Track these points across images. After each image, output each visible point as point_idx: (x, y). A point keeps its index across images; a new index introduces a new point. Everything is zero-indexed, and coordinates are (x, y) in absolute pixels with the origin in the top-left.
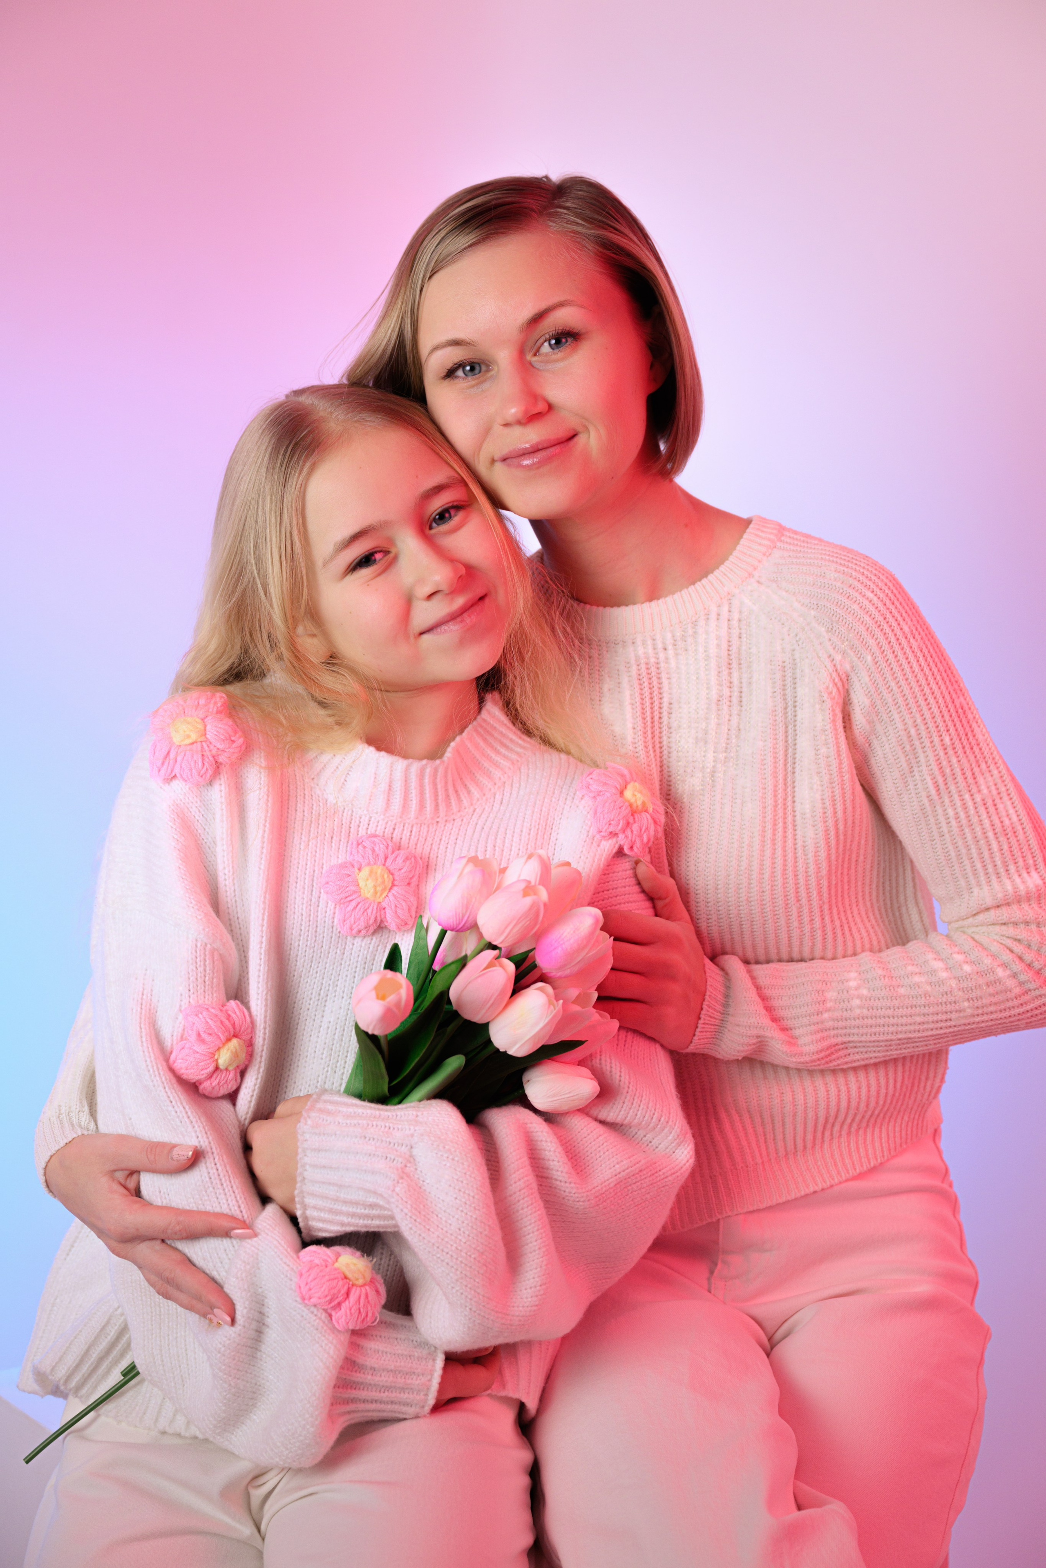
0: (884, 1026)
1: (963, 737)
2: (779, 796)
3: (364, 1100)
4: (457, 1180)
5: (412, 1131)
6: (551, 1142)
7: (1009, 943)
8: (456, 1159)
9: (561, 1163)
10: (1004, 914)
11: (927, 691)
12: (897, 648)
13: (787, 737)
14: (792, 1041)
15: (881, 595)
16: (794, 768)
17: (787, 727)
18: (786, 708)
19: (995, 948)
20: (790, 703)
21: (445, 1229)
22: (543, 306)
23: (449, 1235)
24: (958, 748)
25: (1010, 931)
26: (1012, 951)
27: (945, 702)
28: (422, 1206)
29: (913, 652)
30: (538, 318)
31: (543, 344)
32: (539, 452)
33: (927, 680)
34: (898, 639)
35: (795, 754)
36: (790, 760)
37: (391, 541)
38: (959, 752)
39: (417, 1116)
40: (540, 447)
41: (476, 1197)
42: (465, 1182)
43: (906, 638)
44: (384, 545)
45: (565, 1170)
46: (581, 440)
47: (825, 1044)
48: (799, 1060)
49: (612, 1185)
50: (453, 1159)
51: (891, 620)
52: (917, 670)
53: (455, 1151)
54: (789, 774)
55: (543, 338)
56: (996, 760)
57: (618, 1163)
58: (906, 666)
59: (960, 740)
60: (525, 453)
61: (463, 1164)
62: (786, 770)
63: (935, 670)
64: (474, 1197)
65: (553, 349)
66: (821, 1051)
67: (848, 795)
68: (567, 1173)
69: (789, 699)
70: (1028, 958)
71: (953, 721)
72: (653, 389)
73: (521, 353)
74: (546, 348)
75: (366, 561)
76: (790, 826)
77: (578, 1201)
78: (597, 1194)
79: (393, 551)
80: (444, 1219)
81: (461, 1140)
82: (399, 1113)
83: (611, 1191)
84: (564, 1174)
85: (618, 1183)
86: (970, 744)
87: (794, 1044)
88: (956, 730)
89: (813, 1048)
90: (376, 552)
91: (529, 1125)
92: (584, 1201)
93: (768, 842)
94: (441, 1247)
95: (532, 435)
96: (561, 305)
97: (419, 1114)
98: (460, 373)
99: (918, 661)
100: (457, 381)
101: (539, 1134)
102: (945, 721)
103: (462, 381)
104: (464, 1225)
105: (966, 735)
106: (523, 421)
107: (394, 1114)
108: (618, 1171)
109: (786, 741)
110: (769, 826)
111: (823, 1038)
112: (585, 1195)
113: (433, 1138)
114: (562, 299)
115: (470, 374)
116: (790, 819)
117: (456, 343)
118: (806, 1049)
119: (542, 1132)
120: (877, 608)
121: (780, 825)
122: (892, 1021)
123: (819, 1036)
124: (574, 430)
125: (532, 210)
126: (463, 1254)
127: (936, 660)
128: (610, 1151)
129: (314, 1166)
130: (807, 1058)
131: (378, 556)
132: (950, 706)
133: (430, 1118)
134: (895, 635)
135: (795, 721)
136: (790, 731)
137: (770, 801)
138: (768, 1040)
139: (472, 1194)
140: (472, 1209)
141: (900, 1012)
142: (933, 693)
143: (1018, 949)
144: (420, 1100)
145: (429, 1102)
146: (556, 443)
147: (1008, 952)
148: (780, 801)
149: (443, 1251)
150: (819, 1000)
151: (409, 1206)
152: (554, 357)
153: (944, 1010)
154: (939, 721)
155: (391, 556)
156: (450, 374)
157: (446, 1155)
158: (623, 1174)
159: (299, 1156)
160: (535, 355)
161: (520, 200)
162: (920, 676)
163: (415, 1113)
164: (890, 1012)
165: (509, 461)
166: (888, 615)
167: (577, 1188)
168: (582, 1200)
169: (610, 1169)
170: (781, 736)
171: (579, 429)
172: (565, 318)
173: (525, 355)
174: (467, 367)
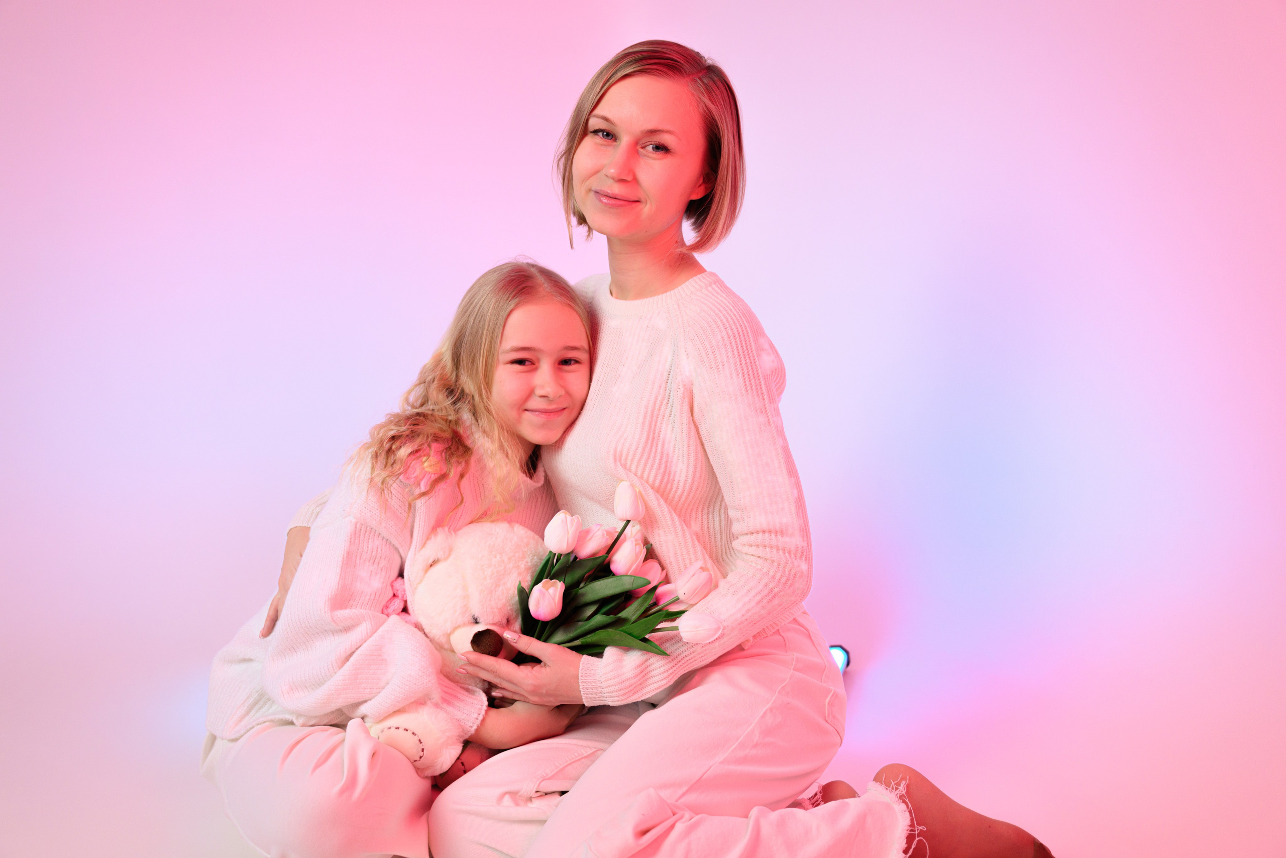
22: (660, 127)
30: (653, 132)
31: (649, 145)
32: (615, 200)
37: (538, 360)
40: (617, 197)
44: (534, 359)
46: (640, 206)
55: (651, 143)
60: (607, 196)
65: (653, 150)
72: (695, 199)
73: (636, 143)
74: (650, 148)
75: (520, 362)
79: (537, 364)
90: (528, 361)
95: (616, 189)
96: (669, 132)
98: (600, 134)
100: (596, 137)
103: (599, 139)
106: (616, 179)
114: (672, 129)
115: (606, 137)
117: (606, 119)
124: (640, 198)
125: (685, 72)
131: (527, 363)
146: (625, 199)
152: (651, 155)
155: (534, 366)
156: (596, 132)
160: (642, 148)
161: (685, 64)
165: (597, 194)
171: (643, 200)
172: (667, 139)
173: (637, 145)
174: (605, 133)
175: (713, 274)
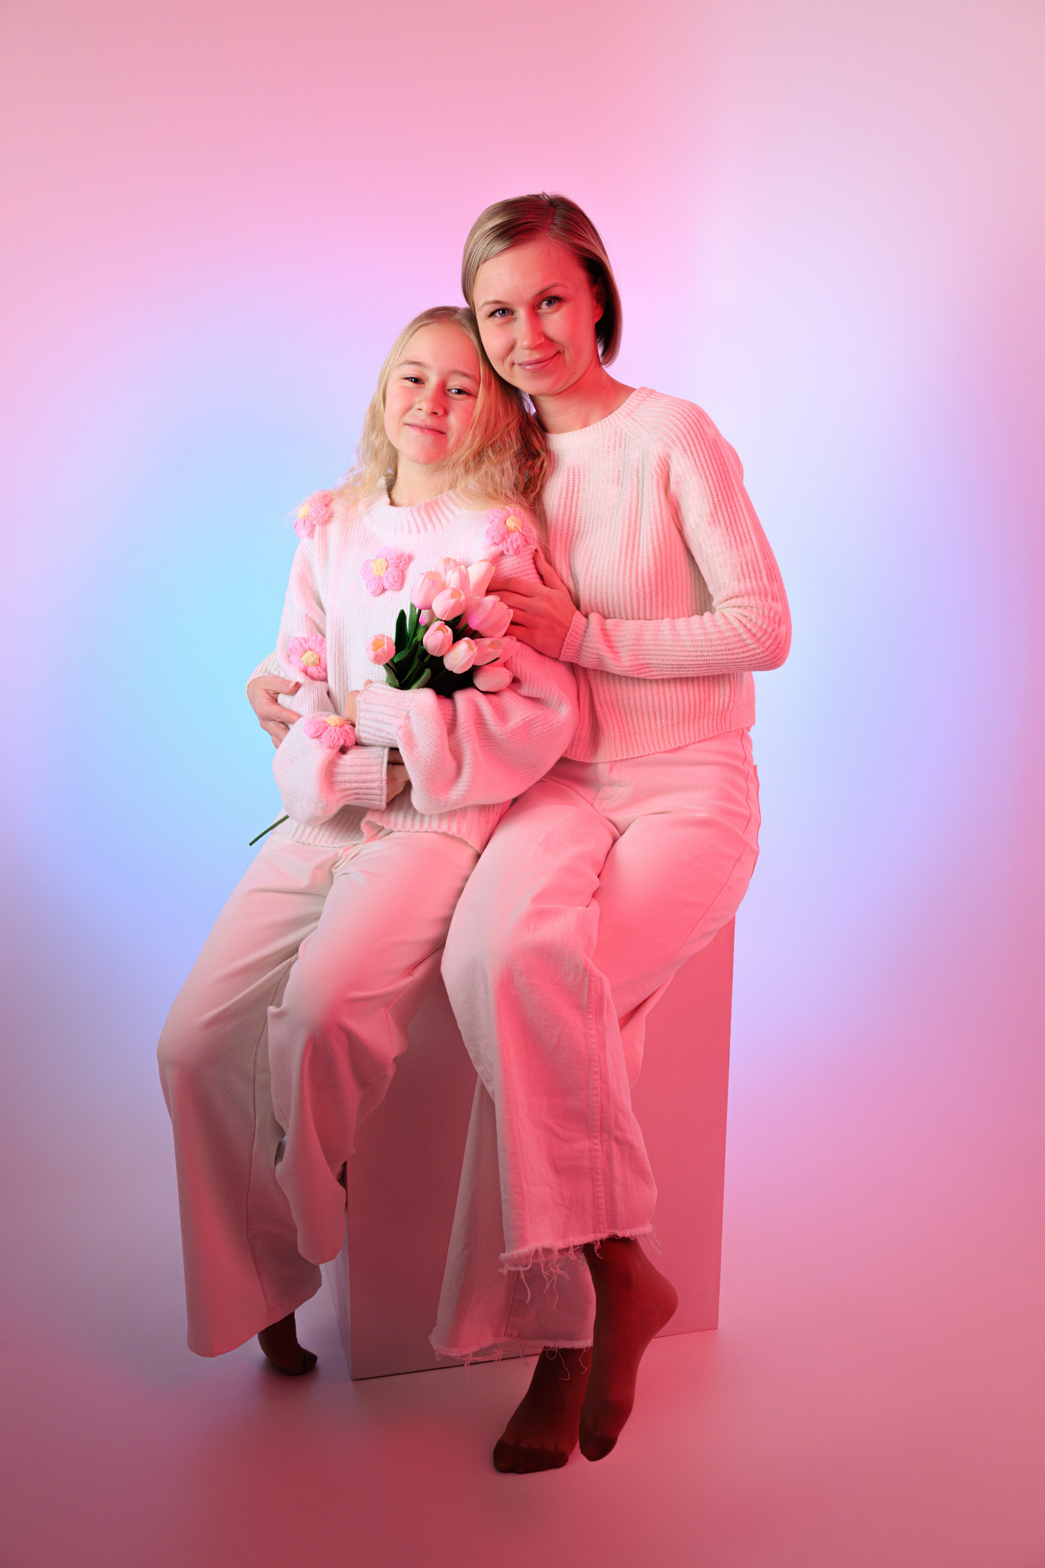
0: (668, 655)
1: (727, 501)
2: (632, 529)
3: (392, 686)
4: (428, 731)
5: (410, 704)
6: (486, 706)
7: (739, 617)
8: (429, 720)
9: (490, 717)
10: (738, 601)
11: (707, 473)
12: (693, 448)
13: (638, 498)
14: (618, 659)
15: (689, 420)
16: (641, 515)
17: (638, 493)
18: (638, 483)
19: (732, 619)
20: (641, 480)
21: (420, 754)
22: (547, 286)
23: (421, 757)
24: (722, 506)
25: (741, 611)
26: (741, 622)
27: (718, 480)
28: (410, 742)
29: (702, 451)
30: (542, 292)
31: (544, 303)
32: (538, 363)
33: (708, 467)
34: (694, 444)
35: (642, 508)
36: (639, 511)
38: (723, 509)
39: (414, 696)
40: (540, 361)
41: (437, 740)
42: (432, 732)
43: (699, 443)
45: (493, 720)
46: (561, 357)
47: (636, 663)
48: (621, 669)
49: (520, 725)
50: (427, 720)
51: (692, 433)
52: (703, 461)
53: (428, 716)
54: (639, 518)
55: (544, 301)
56: (745, 516)
57: (525, 713)
58: (697, 458)
59: (725, 502)
60: (530, 364)
61: (431, 723)
62: (636, 516)
63: (714, 462)
64: (435, 740)
65: (549, 305)
66: (634, 666)
67: (666, 530)
68: (494, 721)
69: (640, 478)
70: (749, 626)
71: (721, 491)
72: (597, 320)
73: (532, 307)
74: (545, 305)
76: (636, 546)
77: (502, 735)
78: (511, 730)
80: (420, 749)
81: (432, 710)
82: (406, 694)
83: (520, 728)
84: (492, 722)
85: (525, 724)
86: (730, 505)
87: (619, 661)
88: (723, 496)
89: (629, 664)
91: (474, 699)
92: (504, 735)
93: (623, 553)
94: (417, 763)
95: (536, 354)
96: (557, 284)
97: (415, 695)
98: (497, 314)
99: (704, 456)
100: (495, 319)
101: (480, 702)
102: (716, 491)
103: (498, 319)
104: (429, 753)
105: (729, 500)
106: (532, 347)
107: (403, 694)
108: (524, 718)
109: (638, 501)
110: (624, 545)
111: (636, 660)
112: (504, 731)
113: (418, 709)
115: (503, 315)
116: (637, 542)
117: (495, 301)
118: (625, 664)
119: (481, 701)
120: (685, 426)
121: (631, 546)
122: (672, 653)
123: (633, 658)
124: (558, 351)
126: (428, 767)
127: (717, 457)
128: (521, 707)
129: (364, 718)
130: (625, 669)
132: (720, 483)
133: (420, 698)
134: (693, 441)
135: (643, 490)
136: (640, 495)
137: (626, 532)
138: (604, 658)
139: (435, 739)
140: (434, 746)
141: (677, 648)
142: (711, 474)
143: (744, 621)
144: (418, 688)
145: (422, 689)
146: (546, 358)
147: (738, 621)
148: (632, 532)
149: (418, 764)
150: (635, 638)
151: (403, 742)
152: (548, 309)
153: (700, 650)
154: (713, 490)
156: (491, 315)
157: (423, 718)
158: (527, 719)
159: (357, 712)
160: (539, 308)
162: (705, 464)
163: (413, 695)
164: (671, 648)
165: (521, 366)
166: (691, 431)
167: (500, 729)
168: (503, 734)
169: (520, 716)
170: (635, 498)
171: (561, 350)
172: (557, 292)
173: (534, 308)
174: (501, 312)
175: (643, 388)
